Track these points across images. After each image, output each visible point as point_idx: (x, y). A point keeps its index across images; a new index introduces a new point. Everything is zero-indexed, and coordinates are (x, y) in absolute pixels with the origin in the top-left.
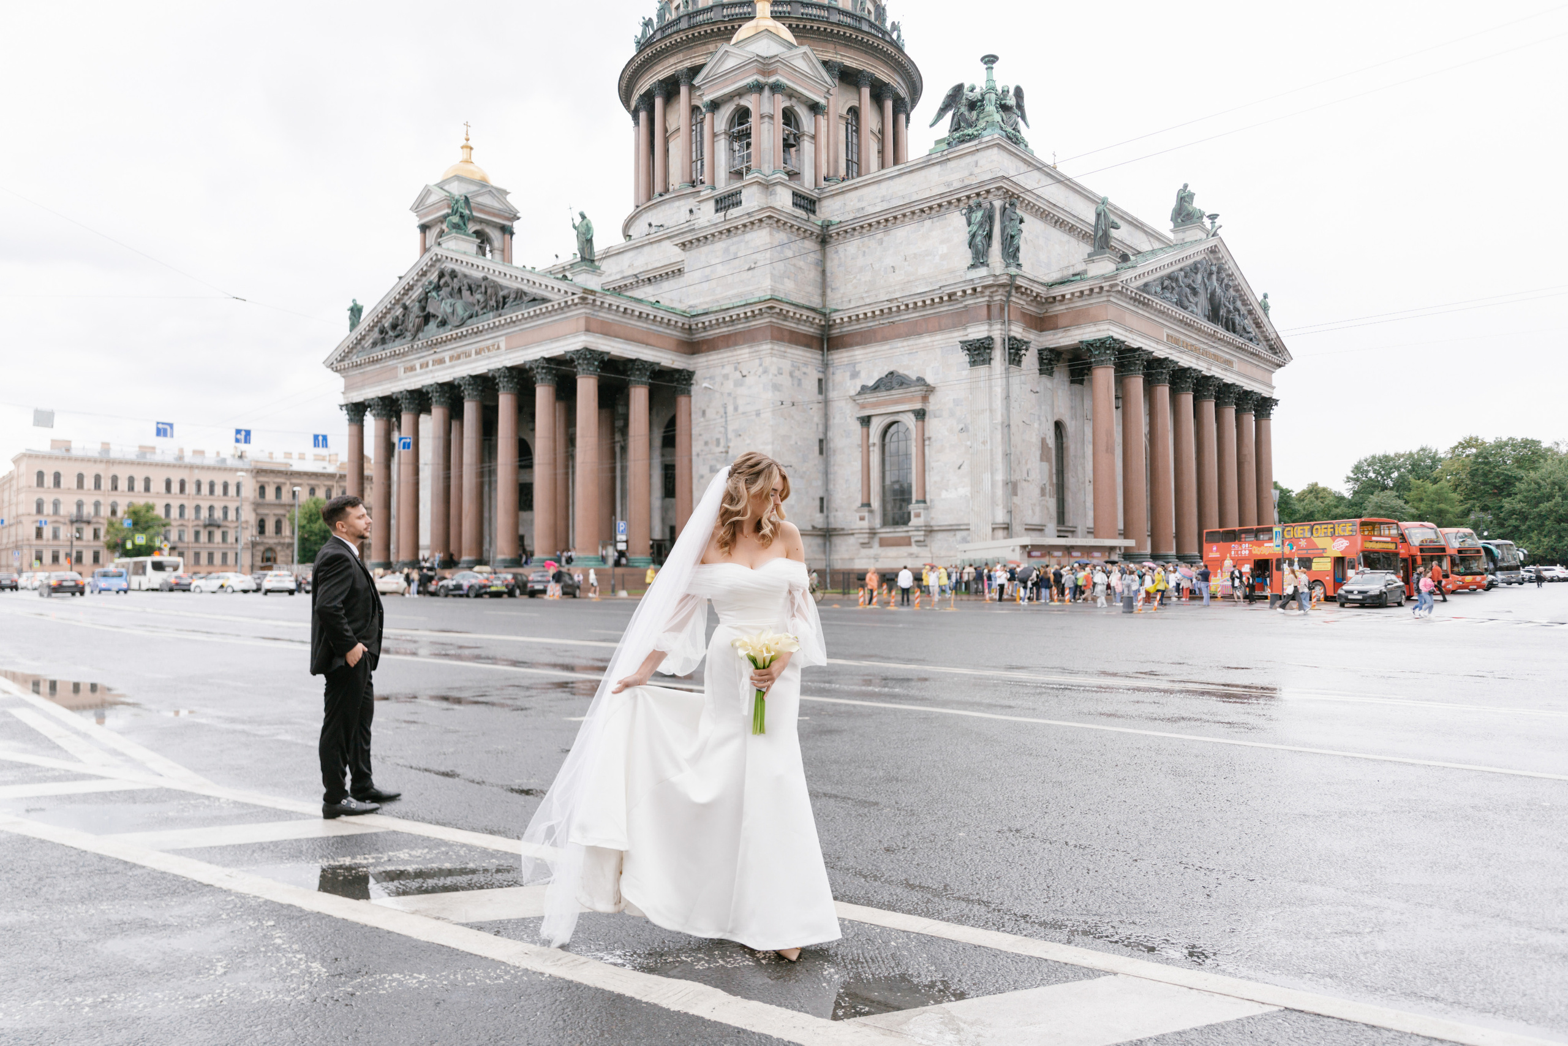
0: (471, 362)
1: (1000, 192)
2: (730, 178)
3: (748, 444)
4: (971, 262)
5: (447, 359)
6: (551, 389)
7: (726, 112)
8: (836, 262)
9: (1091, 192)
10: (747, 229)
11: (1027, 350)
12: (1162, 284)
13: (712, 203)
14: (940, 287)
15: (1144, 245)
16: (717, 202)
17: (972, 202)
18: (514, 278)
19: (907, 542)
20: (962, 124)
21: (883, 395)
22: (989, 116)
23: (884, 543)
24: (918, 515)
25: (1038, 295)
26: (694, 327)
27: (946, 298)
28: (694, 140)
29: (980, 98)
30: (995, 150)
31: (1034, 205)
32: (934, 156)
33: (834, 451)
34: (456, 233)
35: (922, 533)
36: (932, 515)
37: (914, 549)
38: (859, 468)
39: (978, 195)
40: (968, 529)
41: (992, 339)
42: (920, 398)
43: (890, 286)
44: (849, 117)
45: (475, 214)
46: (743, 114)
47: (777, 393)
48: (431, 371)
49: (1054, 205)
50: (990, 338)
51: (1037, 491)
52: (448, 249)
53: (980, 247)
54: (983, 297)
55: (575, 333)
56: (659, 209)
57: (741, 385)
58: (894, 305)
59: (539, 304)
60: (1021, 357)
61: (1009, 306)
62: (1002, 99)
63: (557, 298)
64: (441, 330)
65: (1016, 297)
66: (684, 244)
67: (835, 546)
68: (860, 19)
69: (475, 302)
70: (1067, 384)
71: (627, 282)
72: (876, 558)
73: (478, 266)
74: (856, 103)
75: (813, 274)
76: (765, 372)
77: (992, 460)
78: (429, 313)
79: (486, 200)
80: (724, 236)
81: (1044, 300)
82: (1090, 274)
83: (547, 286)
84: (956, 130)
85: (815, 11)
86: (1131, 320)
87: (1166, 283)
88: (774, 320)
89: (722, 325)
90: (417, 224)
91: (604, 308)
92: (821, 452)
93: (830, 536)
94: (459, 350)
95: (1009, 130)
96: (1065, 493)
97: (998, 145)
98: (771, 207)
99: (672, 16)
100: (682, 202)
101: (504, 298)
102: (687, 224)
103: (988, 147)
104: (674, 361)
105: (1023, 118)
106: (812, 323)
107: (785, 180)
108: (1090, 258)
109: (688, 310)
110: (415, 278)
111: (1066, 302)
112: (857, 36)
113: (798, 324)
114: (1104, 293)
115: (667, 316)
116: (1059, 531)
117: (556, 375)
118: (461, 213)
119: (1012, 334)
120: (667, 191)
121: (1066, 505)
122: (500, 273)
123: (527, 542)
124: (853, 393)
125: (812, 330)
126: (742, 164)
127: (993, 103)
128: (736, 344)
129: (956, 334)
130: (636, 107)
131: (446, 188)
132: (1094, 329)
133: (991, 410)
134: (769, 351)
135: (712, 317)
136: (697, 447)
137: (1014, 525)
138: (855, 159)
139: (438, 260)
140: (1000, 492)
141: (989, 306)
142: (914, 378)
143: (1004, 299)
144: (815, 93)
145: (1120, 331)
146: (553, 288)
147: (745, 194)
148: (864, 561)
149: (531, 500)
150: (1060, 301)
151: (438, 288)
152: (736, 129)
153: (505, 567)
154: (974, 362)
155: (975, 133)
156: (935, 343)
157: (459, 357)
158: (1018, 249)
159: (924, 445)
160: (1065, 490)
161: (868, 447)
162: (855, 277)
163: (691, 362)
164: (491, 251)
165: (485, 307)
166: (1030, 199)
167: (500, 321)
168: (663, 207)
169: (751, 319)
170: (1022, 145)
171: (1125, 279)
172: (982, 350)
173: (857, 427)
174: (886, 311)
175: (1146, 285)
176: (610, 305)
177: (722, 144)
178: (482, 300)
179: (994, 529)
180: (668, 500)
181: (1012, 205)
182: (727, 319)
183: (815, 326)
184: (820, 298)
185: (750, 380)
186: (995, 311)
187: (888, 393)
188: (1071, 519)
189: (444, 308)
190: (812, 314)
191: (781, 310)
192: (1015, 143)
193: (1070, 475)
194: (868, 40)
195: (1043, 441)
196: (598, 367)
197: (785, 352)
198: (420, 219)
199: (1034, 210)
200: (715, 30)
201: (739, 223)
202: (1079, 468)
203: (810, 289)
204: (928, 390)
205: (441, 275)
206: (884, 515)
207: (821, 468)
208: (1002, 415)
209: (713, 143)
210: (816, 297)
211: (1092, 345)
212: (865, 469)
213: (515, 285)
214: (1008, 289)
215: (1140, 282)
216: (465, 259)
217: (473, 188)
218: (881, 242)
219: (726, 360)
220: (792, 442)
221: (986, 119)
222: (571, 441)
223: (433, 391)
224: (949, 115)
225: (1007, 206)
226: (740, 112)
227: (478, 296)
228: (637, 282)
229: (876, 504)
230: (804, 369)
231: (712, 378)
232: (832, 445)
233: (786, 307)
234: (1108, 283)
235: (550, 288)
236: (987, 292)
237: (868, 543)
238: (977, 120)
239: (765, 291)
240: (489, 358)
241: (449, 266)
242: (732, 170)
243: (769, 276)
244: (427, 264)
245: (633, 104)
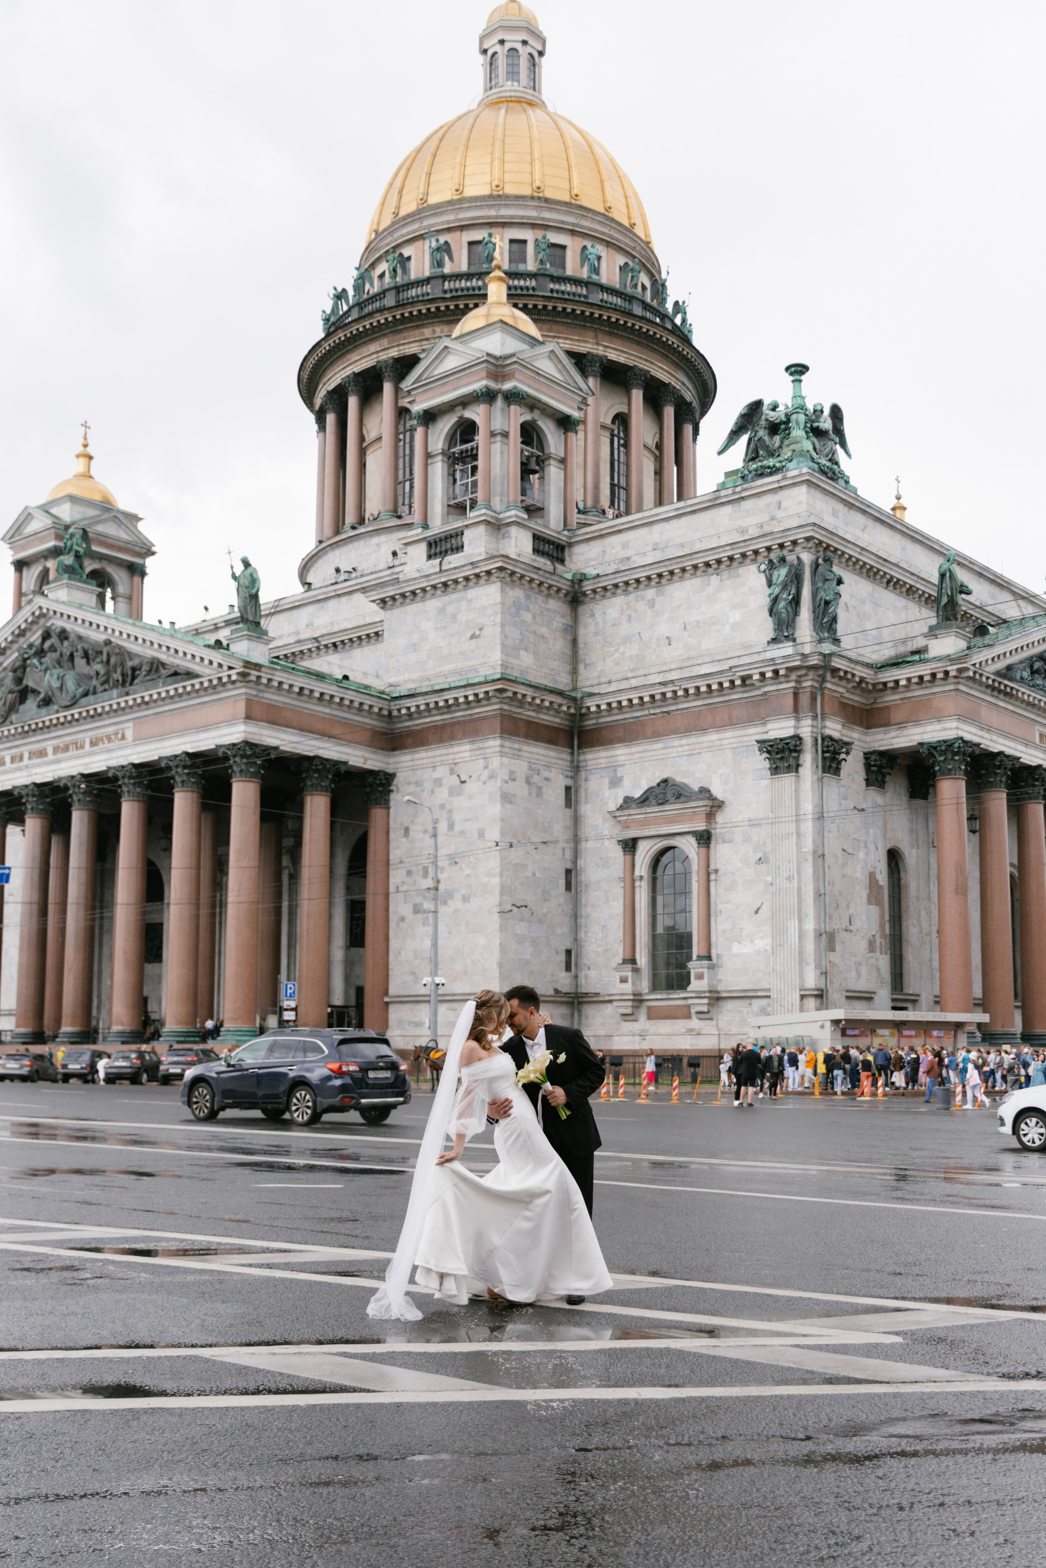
0: (84, 756)
1: (811, 544)
2: (448, 513)
3: (468, 876)
4: (771, 635)
5: (50, 751)
6: (195, 795)
7: (445, 425)
8: (592, 629)
9: (937, 542)
10: (471, 584)
11: (847, 753)
12: (1032, 667)
13: (423, 548)
14: (731, 668)
15: (1011, 610)
16: (430, 545)
17: (773, 556)
18: (148, 643)
19: (685, 1013)
20: (761, 452)
21: (653, 810)
22: (796, 443)
23: (653, 1015)
24: (700, 977)
25: (862, 680)
26: (395, 713)
27: (738, 682)
28: (401, 454)
29: (784, 419)
30: (804, 488)
31: (858, 560)
32: (723, 493)
33: (587, 886)
34: (70, 578)
35: (706, 1001)
36: (720, 977)
37: (695, 1023)
38: (621, 910)
39: (781, 546)
40: (769, 997)
41: (800, 739)
42: (704, 816)
43: (665, 664)
44: (615, 427)
45: (95, 548)
46: (467, 430)
47: (508, 806)
48: (27, 767)
49: (885, 560)
50: (798, 738)
51: (864, 945)
52: (57, 601)
53: (784, 615)
54: (788, 682)
55: (230, 721)
56: (350, 546)
57: (459, 794)
58: (668, 689)
59: (182, 680)
60: (839, 763)
61: (823, 695)
62: (813, 421)
63: (208, 673)
64: (44, 711)
65: (833, 683)
66: (383, 601)
67: (587, 1018)
68: (630, 298)
69: (93, 673)
70: (905, 798)
71: (304, 647)
72: (643, 1035)
73: (98, 626)
74: (624, 409)
75: (559, 645)
76: (492, 777)
77: (800, 901)
78: (27, 687)
79: (110, 529)
80: (439, 592)
81: (870, 687)
82: (932, 653)
83: (193, 656)
84: (753, 459)
85: (568, 288)
86: (987, 714)
87: (1037, 665)
88: (506, 707)
89: (434, 712)
90: (11, 559)
91: (273, 687)
92: (568, 887)
93: (580, 1003)
94: (67, 739)
95: (823, 461)
96: (904, 949)
97: (808, 482)
98: (503, 556)
99: (374, 288)
100: (383, 538)
101: (134, 669)
102: (389, 572)
103: (794, 485)
104: (366, 759)
105: (843, 445)
106: (558, 711)
107: (524, 519)
108: (932, 633)
109: (387, 690)
110: (10, 639)
111: (901, 689)
112: (626, 322)
113: (538, 712)
114: (951, 680)
115: (358, 699)
116: (893, 1000)
117: (202, 777)
118: (77, 552)
119: (828, 732)
120: (361, 521)
121: (905, 965)
122: (129, 635)
123: (152, 1007)
124: (613, 807)
125: (558, 720)
126: (465, 495)
127: (802, 427)
128: (452, 738)
129: (752, 731)
130: (321, 407)
131: (54, 511)
132: (937, 727)
133: (798, 834)
134: (498, 749)
135: (421, 701)
136: (396, 878)
137: (830, 991)
138: (623, 483)
139: (42, 615)
140: (810, 946)
141: (796, 695)
142: (696, 788)
143: (816, 685)
144: (565, 404)
145: (974, 730)
146: (202, 659)
147: (469, 536)
148: (626, 1039)
149: (160, 948)
150: (893, 688)
151: (40, 653)
152: (457, 449)
153: (123, 1043)
154: (777, 768)
155: (778, 465)
156: (724, 742)
157: (66, 749)
158: (834, 619)
159: (708, 881)
160: (904, 944)
161: (633, 881)
162: (617, 650)
163: (391, 760)
164: (113, 598)
165: (106, 681)
166: (852, 553)
167: (126, 702)
168: (356, 544)
169: (474, 704)
170: (841, 482)
171: (978, 661)
172: (787, 753)
173: (617, 853)
174: (658, 697)
175: (1009, 668)
176: (280, 683)
177: (438, 468)
178: (102, 672)
179: (803, 997)
180: (354, 950)
181: (827, 560)
182: (441, 704)
183: (562, 715)
184: (570, 677)
185: (470, 787)
186: (805, 700)
187: (661, 808)
188: (912, 985)
189: (49, 682)
190: (558, 700)
191: (515, 693)
192: (832, 479)
193: (910, 922)
194: (641, 327)
195: (872, 876)
196: (262, 767)
197: (520, 750)
198: (15, 553)
199: (858, 567)
200: (433, 310)
201: (460, 575)
202: (923, 913)
203: (555, 664)
204: (715, 806)
205: (46, 636)
206: (654, 976)
207: (568, 908)
208: (814, 842)
209: (426, 466)
210: (563, 675)
211: (935, 748)
212: (629, 911)
213: (150, 653)
214: (821, 672)
215: (1001, 665)
216: (80, 615)
217: (91, 512)
218: (652, 604)
219: (439, 759)
220: (528, 874)
221: (792, 447)
222: (220, 865)
223: (27, 795)
224: (744, 439)
225: (820, 561)
226: (462, 427)
227: (98, 667)
228: (318, 648)
229: (643, 959)
230: (546, 774)
231: (418, 783)
232: (583, 878)
233: (521, 690)
234: (955, 667)
235: (198, 659)
236: (793, 676)
237: (632, 1014)
238: (780, 447)
239: (493, 667)
240: (109, 751)
241: (59, 623)
242: (452, 503)
243: (499, 647)
244: (26, 621)
245: (318, 402)
